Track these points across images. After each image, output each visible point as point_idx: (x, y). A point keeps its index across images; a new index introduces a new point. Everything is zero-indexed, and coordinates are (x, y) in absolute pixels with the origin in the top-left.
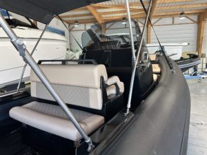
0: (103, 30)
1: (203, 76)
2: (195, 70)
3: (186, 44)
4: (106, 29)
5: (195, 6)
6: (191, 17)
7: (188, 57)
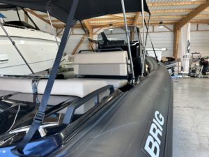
0: (90, 35)
1: (179, 76)
2: (173, 71)
3: (165, 49)
4: (93, 34)
5: (172, 17)
6: (169, 26)
7: (167, 60)
